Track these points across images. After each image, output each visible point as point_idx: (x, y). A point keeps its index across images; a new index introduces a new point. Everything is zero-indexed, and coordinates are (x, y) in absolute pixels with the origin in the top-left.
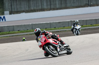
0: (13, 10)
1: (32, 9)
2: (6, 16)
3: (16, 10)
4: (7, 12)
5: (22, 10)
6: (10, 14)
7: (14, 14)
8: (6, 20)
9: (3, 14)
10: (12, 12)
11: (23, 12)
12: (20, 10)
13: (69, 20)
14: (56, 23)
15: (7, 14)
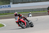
0: (14, 2)
1: (24, 1)
2: (11, 5)
3: (16, 2)
4: (11, 3)
5: (19, 2)
6: (13, 4)
7: (15, 4)
8: (11, 7)
9: (9, 4)
10: (14, 3)
11: (19, 3)
12: (18, 2)
13: (42, 8)
14: (35, 9)
15: (11, 4)
